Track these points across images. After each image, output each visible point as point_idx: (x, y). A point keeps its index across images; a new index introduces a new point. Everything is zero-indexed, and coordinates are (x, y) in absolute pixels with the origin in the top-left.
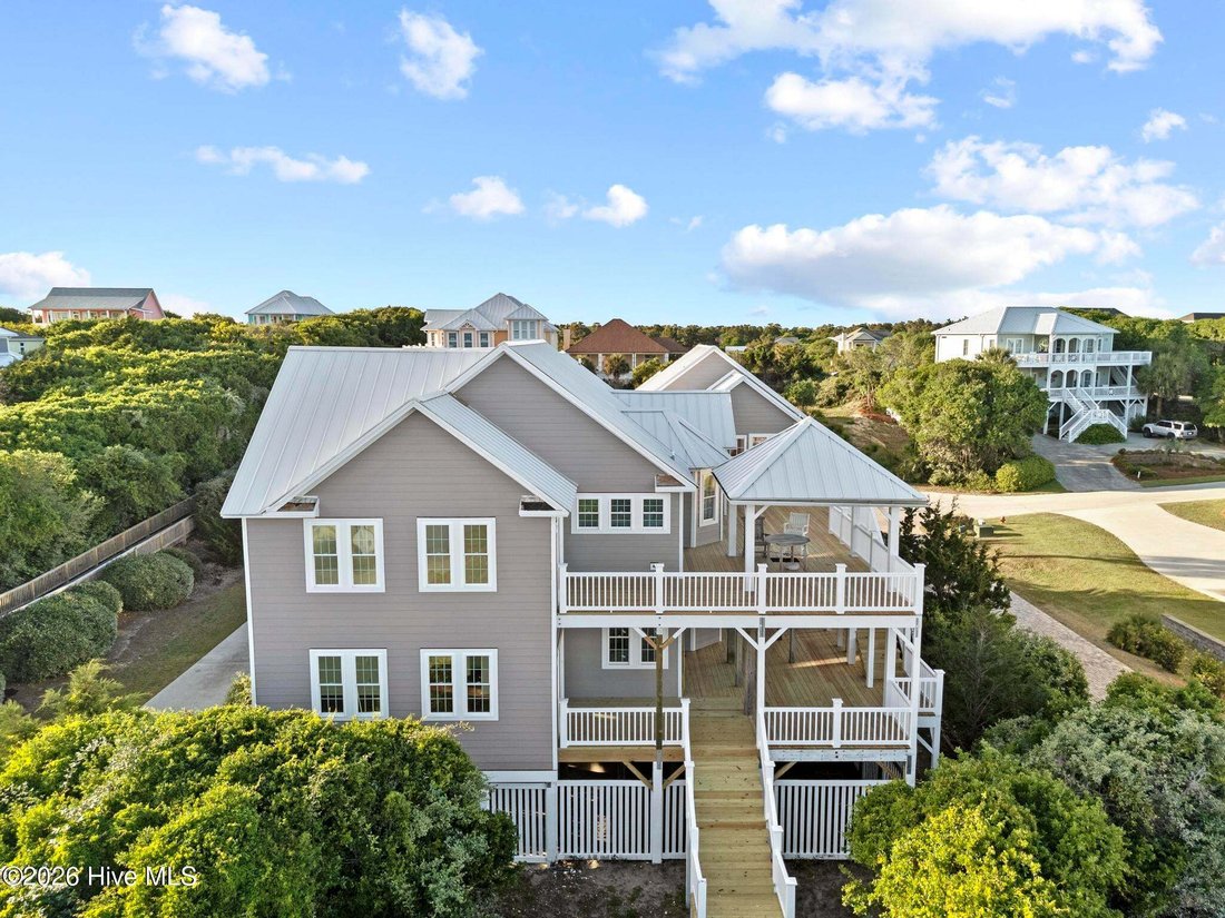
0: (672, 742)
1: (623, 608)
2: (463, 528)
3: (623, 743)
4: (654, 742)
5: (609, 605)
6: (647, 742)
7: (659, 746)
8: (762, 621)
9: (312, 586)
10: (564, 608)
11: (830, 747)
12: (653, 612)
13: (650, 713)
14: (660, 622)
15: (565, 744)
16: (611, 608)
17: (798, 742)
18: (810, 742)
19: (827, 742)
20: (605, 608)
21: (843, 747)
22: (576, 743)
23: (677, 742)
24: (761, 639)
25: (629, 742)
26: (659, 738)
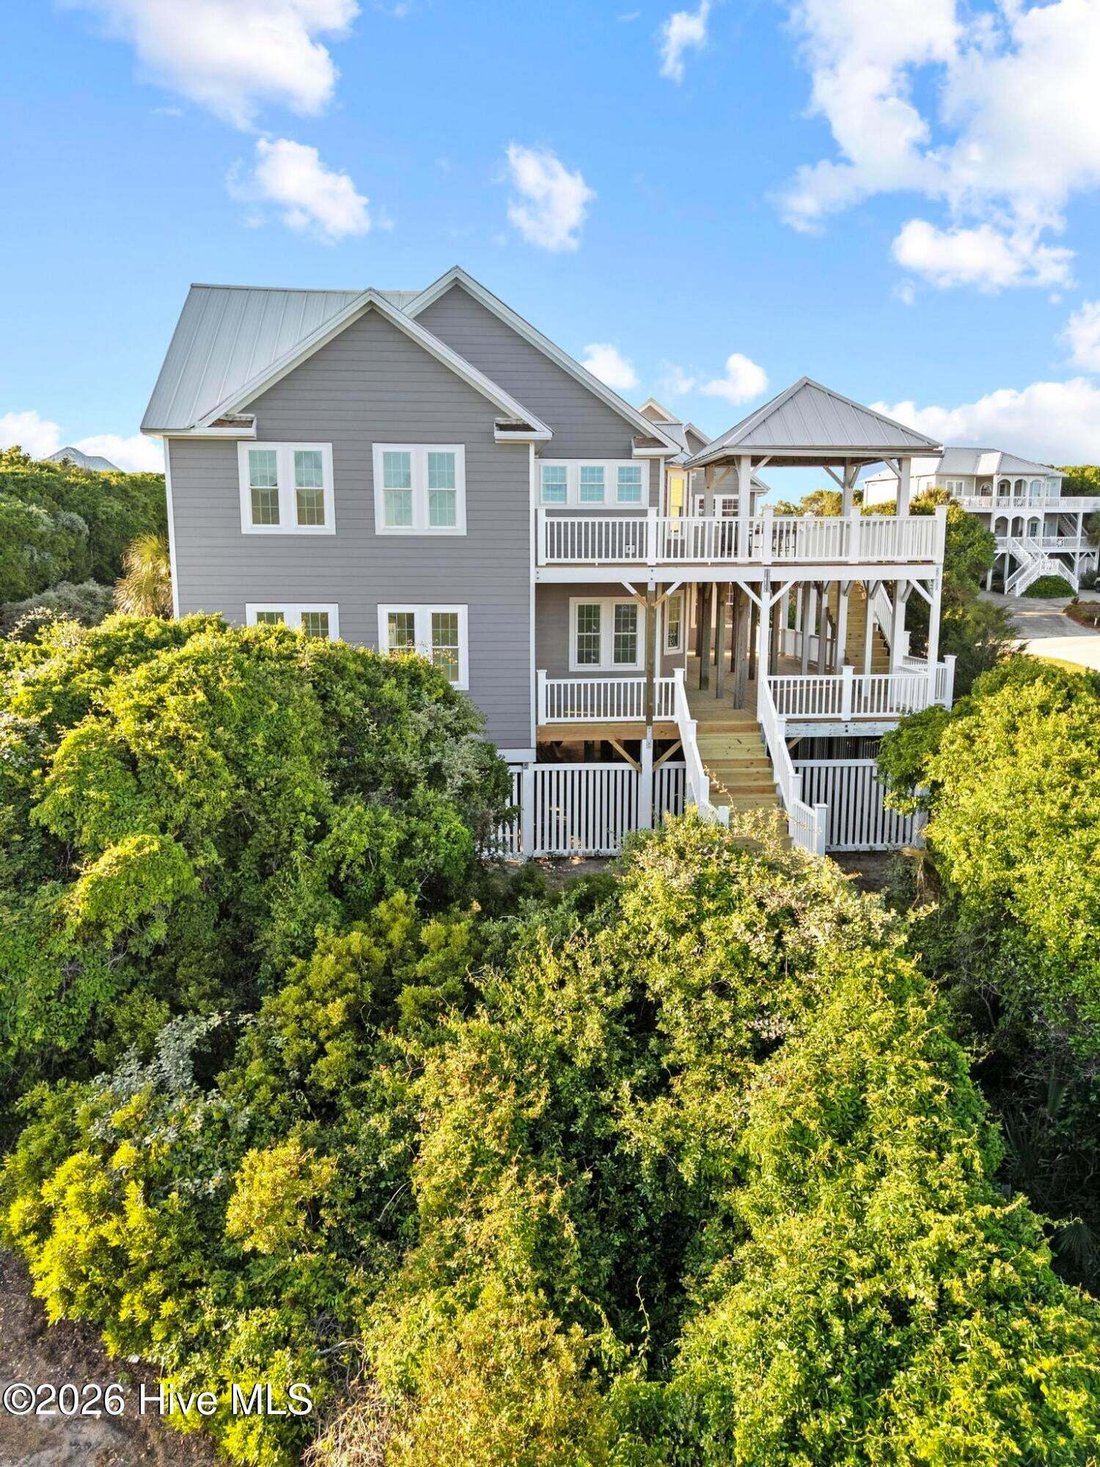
0: (663, 718)
1: (610, 560)
2: (426, 457)
3: (609, 719)
4: (644, 718)
5: (593, 556)
6: (635, 718)
7: (649, 722)
8: (767, 572)
9: (248, 526)
10: (543, 561)
11: (839, 720)
12: (644, 565)
13: (639, 684)
14: (653, 575)
15: (543, 721)
16: (597, 560)
17: (804, 716)
18: (817, 715)
19: (836, 715)
20: (590, 560)
21: (854, 720)
22: (556, 719)
23: (669, 718)
24: (766, 595)
25: (615, 718)
26: (649, 712)
